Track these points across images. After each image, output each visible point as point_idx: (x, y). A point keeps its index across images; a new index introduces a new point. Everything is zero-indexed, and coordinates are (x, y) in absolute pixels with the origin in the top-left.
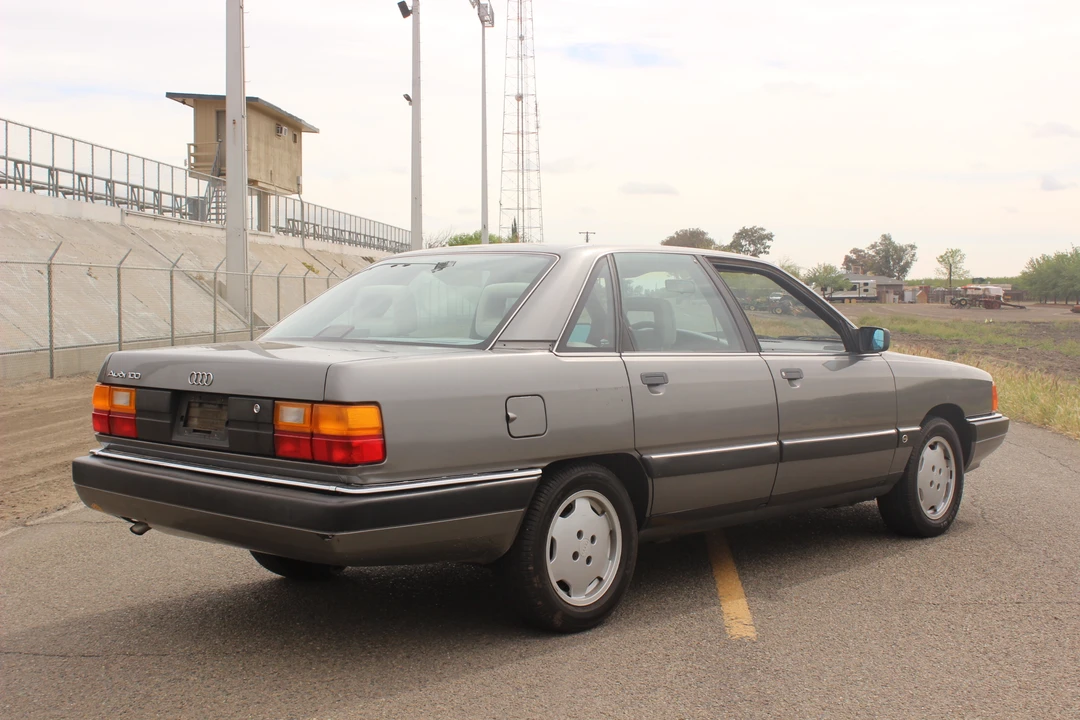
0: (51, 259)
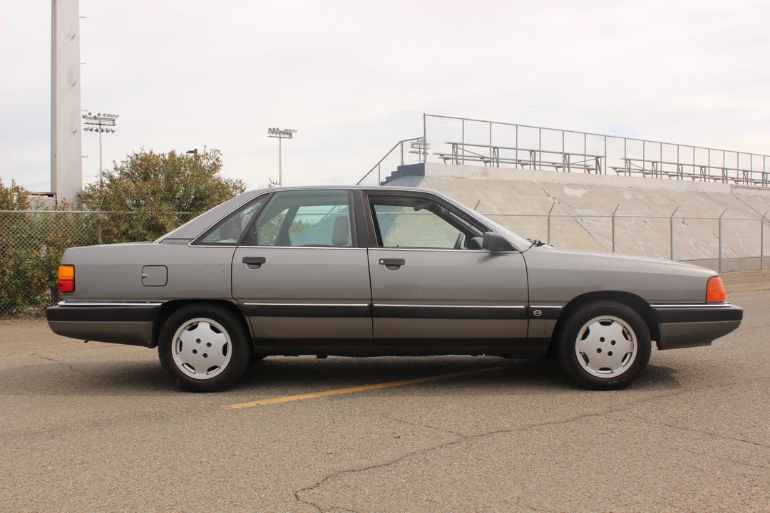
0: (614, 214)
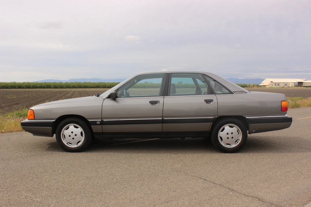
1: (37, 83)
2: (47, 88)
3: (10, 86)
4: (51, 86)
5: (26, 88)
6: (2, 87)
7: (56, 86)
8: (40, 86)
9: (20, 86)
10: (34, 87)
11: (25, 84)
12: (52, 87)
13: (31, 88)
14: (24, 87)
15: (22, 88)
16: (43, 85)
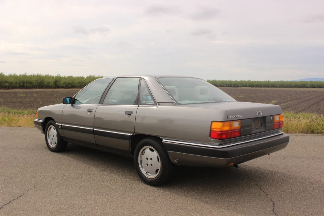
1: (292, 82)
2: (303, 87)
3: (264, 85)
4: (307, 85)
5: (280, 87)
6: (256, 85)
7: (312, 85)
8: (295, 85)
9: (273, 85)
10: (288, 86)
11: (279, 83)
12: (308, 87)
13: (285, 87)
14: (278, 86)
15: (276, 87)
16: (298, 84)
